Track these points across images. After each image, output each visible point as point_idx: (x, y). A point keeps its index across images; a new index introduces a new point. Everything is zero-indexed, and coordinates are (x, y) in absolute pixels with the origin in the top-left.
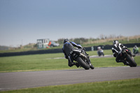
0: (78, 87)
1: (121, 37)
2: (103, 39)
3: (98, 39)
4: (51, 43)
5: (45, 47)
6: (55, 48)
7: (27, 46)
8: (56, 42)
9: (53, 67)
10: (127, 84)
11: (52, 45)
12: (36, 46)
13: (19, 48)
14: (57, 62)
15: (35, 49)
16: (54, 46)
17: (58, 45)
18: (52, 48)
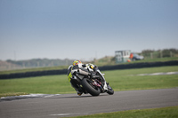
0: (167, 111)
4: (134, 55)
5: (125, 60)
6: (138, 62)
7: (102, 60)
8: (139, 54)
9: (136, 86)
11: (134, 58)
12: (114, 59)
15: (113, 64)
16: (137, 59)
17: (141, 57)
18: (135, 61)
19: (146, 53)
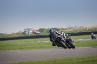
1: (83, 27)
2: (70, 28)
3: (67, 29)
5: (30, 34)
6: (37, 35)
7: (17, 34)
8: (38, 31)
9: (36, 48)
10: (87, 60)
12: (24, 33)
13: (12, 35)
14: (38, 45)
15: (23, 36)
18: (35, 34)
19: (41, 30)
